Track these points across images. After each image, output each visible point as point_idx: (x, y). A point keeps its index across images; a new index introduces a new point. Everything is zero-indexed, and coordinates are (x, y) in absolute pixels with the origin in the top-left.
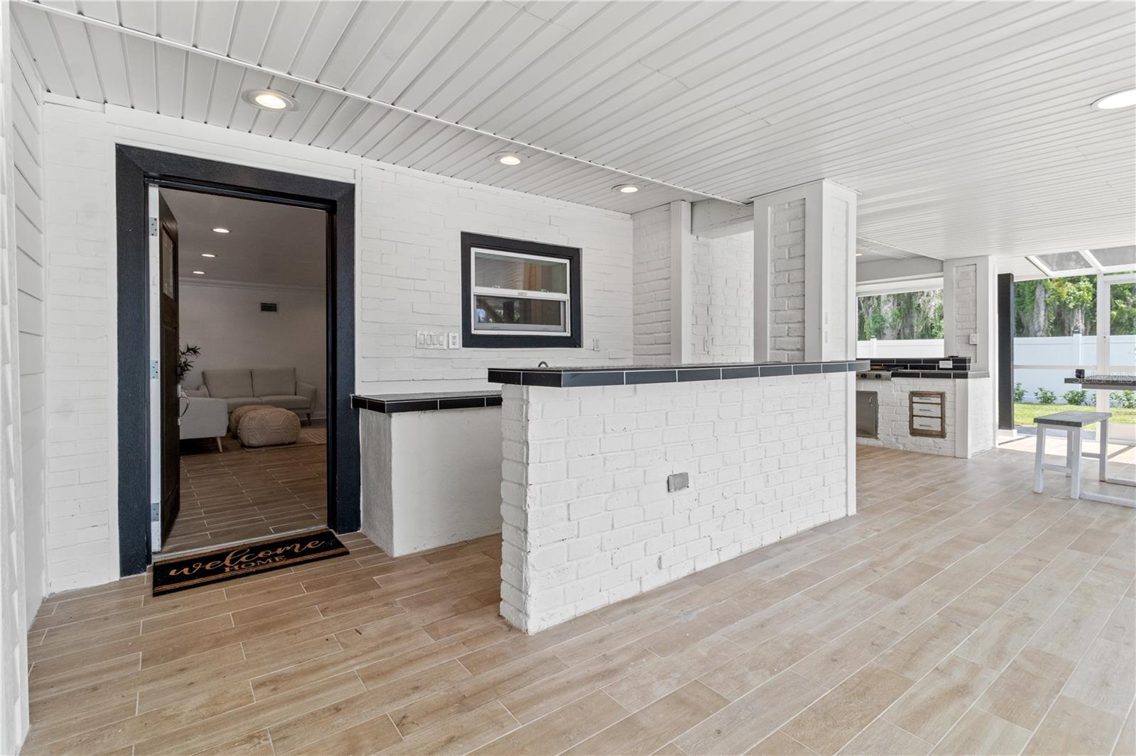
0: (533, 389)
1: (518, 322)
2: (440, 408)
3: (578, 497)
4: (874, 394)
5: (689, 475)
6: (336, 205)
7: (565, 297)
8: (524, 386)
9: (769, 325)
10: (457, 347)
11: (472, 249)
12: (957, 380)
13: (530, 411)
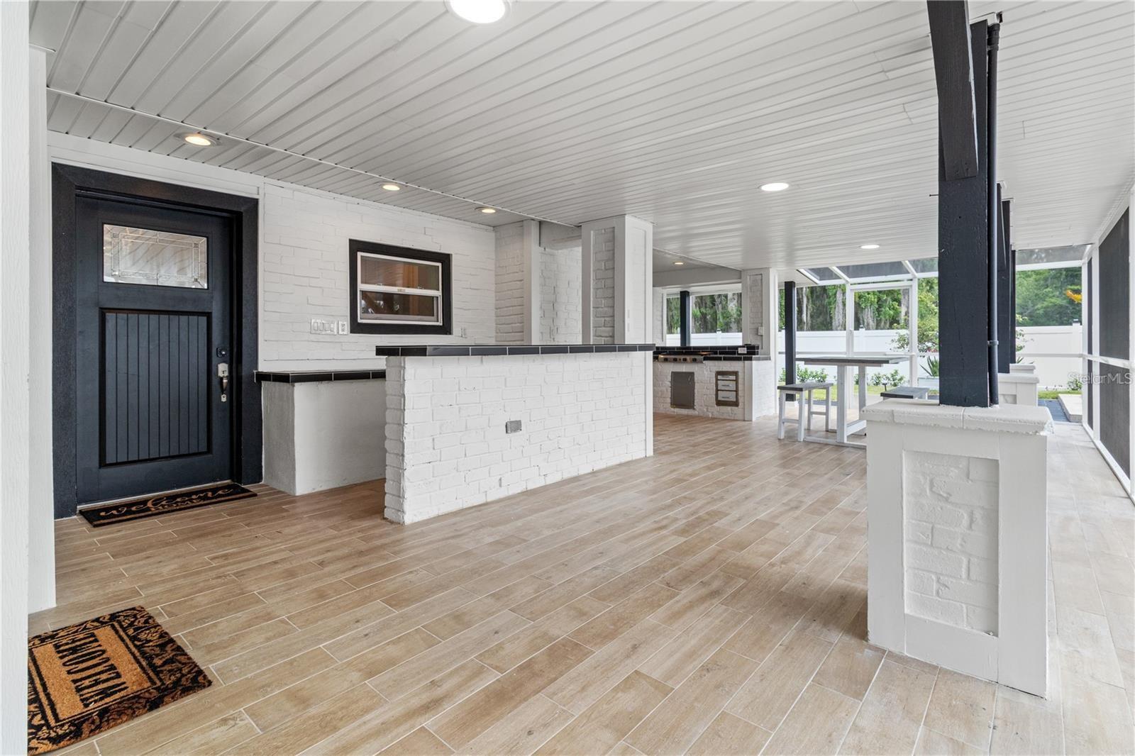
0: (408, 359)
1: (397, 313)
2: (335, 380)
3: (440, 433)
4: (692, 374)
5: (522, 422)
6: (242, 217)
7: (438, 293)
8: (403, 357)
9: (592, 318)
10: (345, 333)
11: (358, 253)
12: (746, 362)
13: (406, 374)
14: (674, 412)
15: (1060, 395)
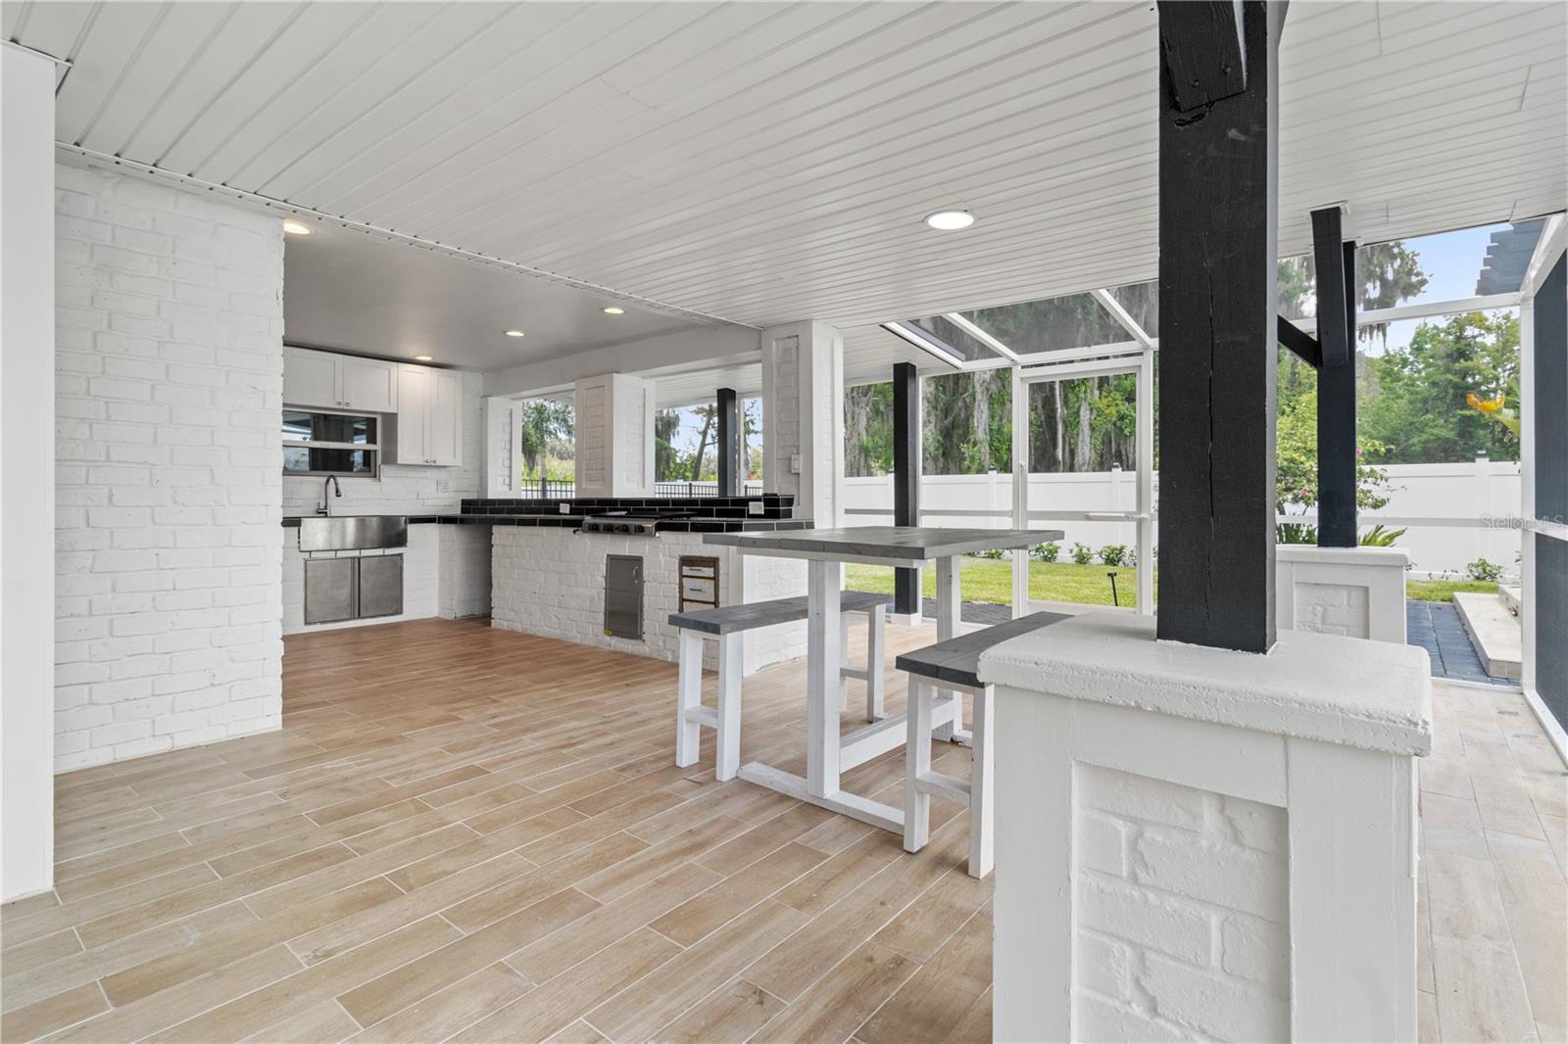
4: (638, 561)
14: (609, 645)
15: (1457, 594)
